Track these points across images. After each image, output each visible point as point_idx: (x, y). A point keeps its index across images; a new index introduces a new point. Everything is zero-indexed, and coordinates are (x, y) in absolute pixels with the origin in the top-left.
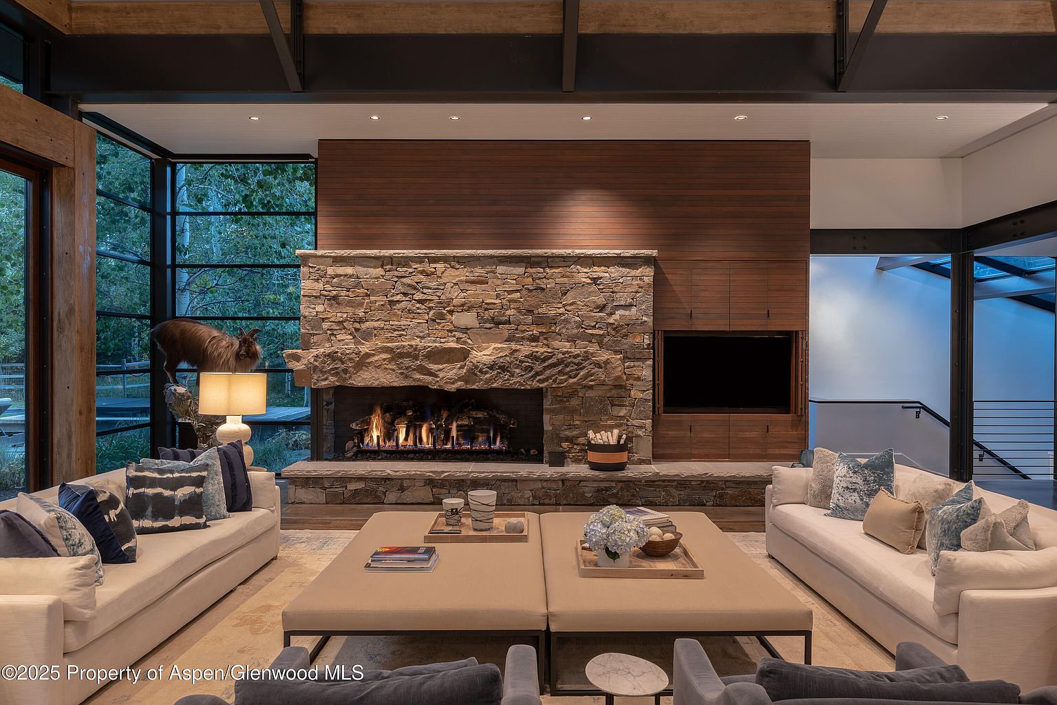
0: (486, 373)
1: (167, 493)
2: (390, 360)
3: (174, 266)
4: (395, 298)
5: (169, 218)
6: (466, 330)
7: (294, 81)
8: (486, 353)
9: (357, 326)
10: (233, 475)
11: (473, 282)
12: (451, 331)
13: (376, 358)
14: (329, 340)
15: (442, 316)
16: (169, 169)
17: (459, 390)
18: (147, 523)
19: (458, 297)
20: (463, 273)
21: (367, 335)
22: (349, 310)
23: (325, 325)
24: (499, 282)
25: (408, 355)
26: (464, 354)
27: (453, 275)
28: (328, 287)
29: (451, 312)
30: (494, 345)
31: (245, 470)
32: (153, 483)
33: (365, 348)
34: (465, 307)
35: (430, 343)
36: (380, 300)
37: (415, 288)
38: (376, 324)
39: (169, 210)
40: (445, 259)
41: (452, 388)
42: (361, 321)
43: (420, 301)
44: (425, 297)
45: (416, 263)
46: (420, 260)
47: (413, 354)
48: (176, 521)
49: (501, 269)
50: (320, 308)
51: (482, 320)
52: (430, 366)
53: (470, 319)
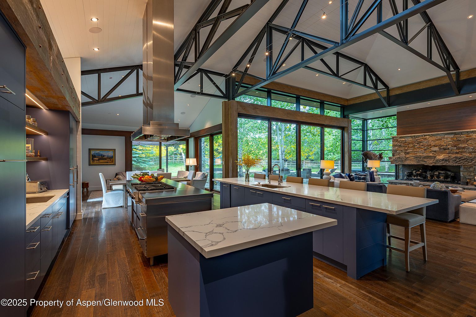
0: (441, 161)
1: (360, 176)
2: (414, 159)
3: (367, 141)
4: (415, 145)
5: (366, 131)
6: (435, 151)
7: (386, 104)
8: (441, 157)
9: (405, 151)
10: (371, 176)
11: (437, 140)
12: (431, 152)
13: (410, 158)
14: (399, 154)
15: (428, 148)
16: (366, 121)
17: (433, 166)
18: (357, 180)
19: (433, 143)
20: (434, 138)
21: (408, 153)
22: (403, 148)
23: (398, 151)
24: (446, 139)
25: (418, 157)
26: (435, 157)
27: (431, 139)
28: (398, 143)
29: (431, 147)
30: (443, 155)
31: (374, 176)
32: (358, 175)
33: (407, 156)
34: (435, 146)
35: (425, 155)
36: (411, 145)
37: (421, 142)
38: (410, 151)
39: (366, 130)
40: (429, 135)
41: (431, 165)
42: (406, 150)
43: (422, 145)
44: (423, 144)
45: (421, 137)
46: (422, 136)
47: (420, 157)
48: (361, 181)
49: (446, 136)
50: (397, 148)
51: (440, 149)
52: (425, 160)
53: (436, 149)
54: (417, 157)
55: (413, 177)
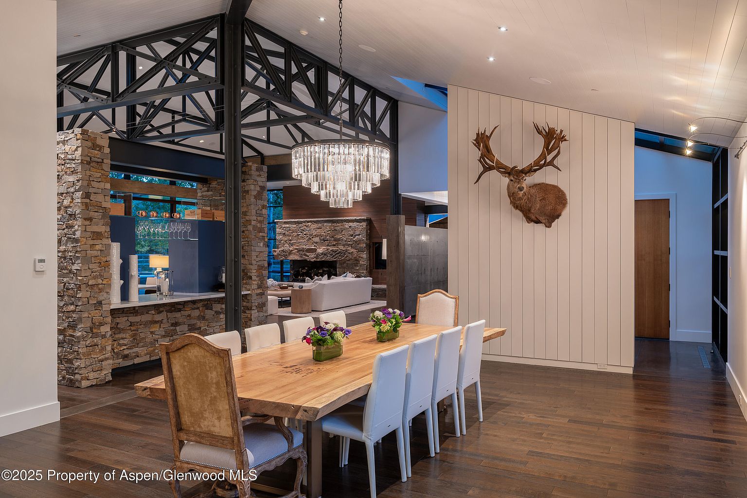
0: (321, 256)
2: (297, 252)
4: (299, 234)
6: (316, 243)
8: (321, 250)
11: (318, 228)
12: (312, 243)
13: (294, 252)
14: (283, 246)
15: (310, 239)
17: (315, 261)
19: (314, 233)
20: (316, 226)
21: (292, 245)
22: (288, 237)
23: (282, 242)
24: (325, 228)
25: (301, 250)
26: (316, 250)
27: (313, 226)
28: (283, 231)
29: (313, 237)
30: (323, 247)
33: (291, 249)
34: (316, 236)
35: (307, 247)
36: (295, 234)
37: (304, 231)
38: (294, 241)
40: (311, 222)
41: (313, 260)
42: (291, 241)
44: (306, 233)
46: (304, 222)
47: (303, 250)
49: (325, 224)
50: (281, 237)
51: (321, 240)
52: (307, 254)
53: (317, 239)
54: (299, 250)
55: (299, 277)
